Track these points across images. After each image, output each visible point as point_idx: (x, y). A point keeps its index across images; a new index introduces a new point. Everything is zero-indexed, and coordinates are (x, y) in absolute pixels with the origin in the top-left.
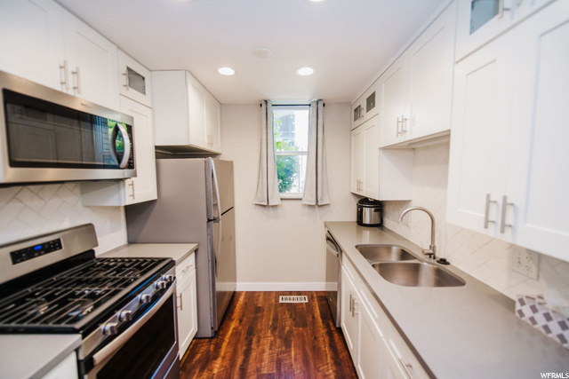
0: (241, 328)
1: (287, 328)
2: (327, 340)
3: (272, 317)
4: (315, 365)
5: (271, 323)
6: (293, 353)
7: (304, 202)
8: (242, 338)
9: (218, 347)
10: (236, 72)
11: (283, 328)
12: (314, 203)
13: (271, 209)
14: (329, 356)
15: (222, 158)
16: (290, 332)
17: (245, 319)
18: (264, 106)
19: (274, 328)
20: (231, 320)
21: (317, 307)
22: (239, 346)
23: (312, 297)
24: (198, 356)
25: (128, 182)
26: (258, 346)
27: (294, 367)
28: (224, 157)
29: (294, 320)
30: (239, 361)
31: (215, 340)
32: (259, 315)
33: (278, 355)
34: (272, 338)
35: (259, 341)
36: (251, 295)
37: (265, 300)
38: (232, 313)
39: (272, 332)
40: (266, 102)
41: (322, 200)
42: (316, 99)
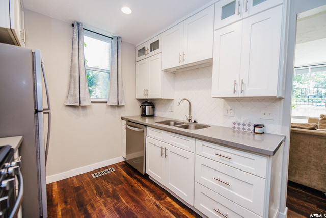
0: (69, 206)
1: (111, 190)
2: (139, 184)
3: (93, 189)
4: (141, 199)
5: (95, 192)
6: (123, 200)
7: (109, 104)
8: (76, 212)
11: (107, 191)
12: (116, 104)
13: (81, 109)
14: (145, 191)
16: (114, 191)
17: (69, 200)
18: (76, 26)
19: (100, 194)
21: (123, 171)
23: (116, 167)
26: (94, 210)
27: (129, 207)
29: (112, 183)
32: (82, 191)
33: (114, 207)
34: (103, 200)
35: (92, 206)
36: (64, 183)
37: (80, 181)
39: (100, 196)
40: (78, 24)
41: (121, 102)
42: (117, 36)
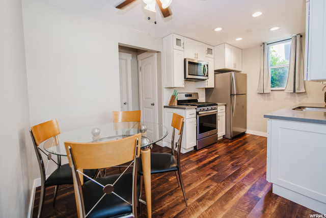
8: (242, 142)
10: (243, 38)
20: (240, 138)
24: (224, 141)
28: (243, 72)
31: (231, 140)
38: (242, 137)
40: (264, 43)
41: (299, 90)
42: (295, 35)
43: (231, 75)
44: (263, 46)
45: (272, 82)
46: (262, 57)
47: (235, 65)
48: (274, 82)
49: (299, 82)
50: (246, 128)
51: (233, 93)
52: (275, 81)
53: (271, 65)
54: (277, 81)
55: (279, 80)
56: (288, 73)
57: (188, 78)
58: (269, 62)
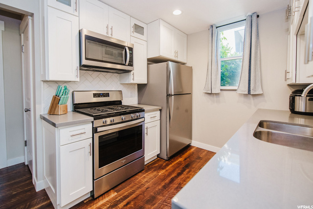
0: (183, 162)
7: (239, 92)
8: (181, 167)
9: (167, 165)
10: (182, 11)
12: (247, 93)
13: (215, 96)
15: (187, 65)
17: (188, 159)
20: (181, 157)
22: (177, 169)
24: (157, 165)
25: (132, 72)
26: (187, 174)
30: (173, 176)
31: (167, 162)
32: (198, 161)
35: (189, 172)
36: (199, 150)
37: (206, 155)
38: (183, 154)
40: (212, 26)
41: (255, 91)
42: (250, 14)
43: (168, 65)
44: (211, 30)
45: (222, 79)
46: (210, 45)
47: (176, 53)
48: (224, 80)
49: (255, 80)
50: (191, 138)
51: (169, 93)
52: (226, 78)
53: (221, 57)
54: (228, 77)
55: (229, 77)
56: (241, 67)
57: (85, 66)
58: (219, 53)
